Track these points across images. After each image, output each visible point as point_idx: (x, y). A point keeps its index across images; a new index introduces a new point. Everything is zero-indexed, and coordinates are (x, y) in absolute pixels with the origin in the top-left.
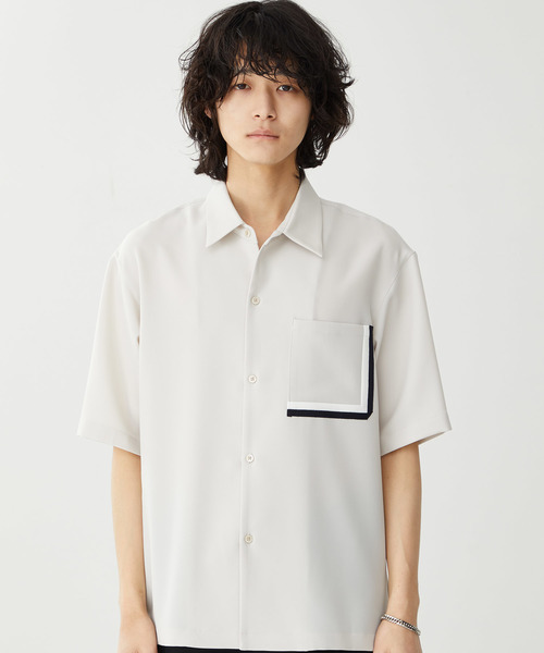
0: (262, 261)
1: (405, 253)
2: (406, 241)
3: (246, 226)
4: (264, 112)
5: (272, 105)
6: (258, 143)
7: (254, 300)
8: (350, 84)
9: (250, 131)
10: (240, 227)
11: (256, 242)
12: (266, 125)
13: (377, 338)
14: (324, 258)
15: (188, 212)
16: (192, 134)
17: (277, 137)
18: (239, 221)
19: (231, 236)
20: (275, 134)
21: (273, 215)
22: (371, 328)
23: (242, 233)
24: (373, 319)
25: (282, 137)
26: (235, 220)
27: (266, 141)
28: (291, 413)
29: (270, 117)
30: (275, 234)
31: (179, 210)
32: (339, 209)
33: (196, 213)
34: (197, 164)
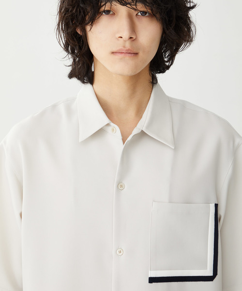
0: (126, 153)
3: (112, 124)
4: (126, 34)
5: (133, 28)
6: (121, 59)
7: (120, 186)
8: (193, 7)
9: (115, 50)
10: (108, 125)
11: (120, 137)
12: (128, 45)
13: (221, 212)
14: (176, 149)
15: (62, 108)
16: (66, 48)
17: (136, 54)
18: (106, 120)
19: (100, 132)
20: (135, 51)
21: (131, 113)
22: (216, 206)
23: (109, 129)
24: (218, 198)
25: (141, 54)
26: (104, 119)
27: (128, 58)
28: (152, 280)
29: (131, 38)
30: (136, 131)
31: (54, 107)
33: (69, 111)
34: (69, 69)
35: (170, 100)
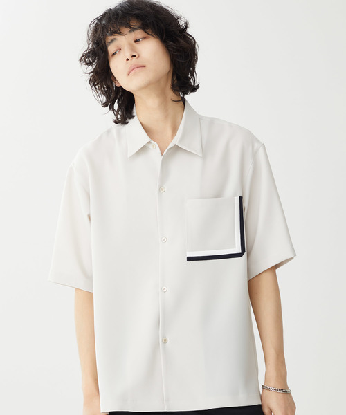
1: (256, 145)
2: (257, 137)
3: (152, 142)
7: (161, 189)
10: (149, 142)
11: (159, 152)
13: (245, 205)
14: (204, 157)
17: (145, 66)
18: (148, 139)
19: (144, 149)
21: (169, 132)
22: (241, 198)
23: (151, 146)
26: (146, 138)
28: (189, 259)
30: (171, 145)
32: (212, 121)
35: (200, 118)
